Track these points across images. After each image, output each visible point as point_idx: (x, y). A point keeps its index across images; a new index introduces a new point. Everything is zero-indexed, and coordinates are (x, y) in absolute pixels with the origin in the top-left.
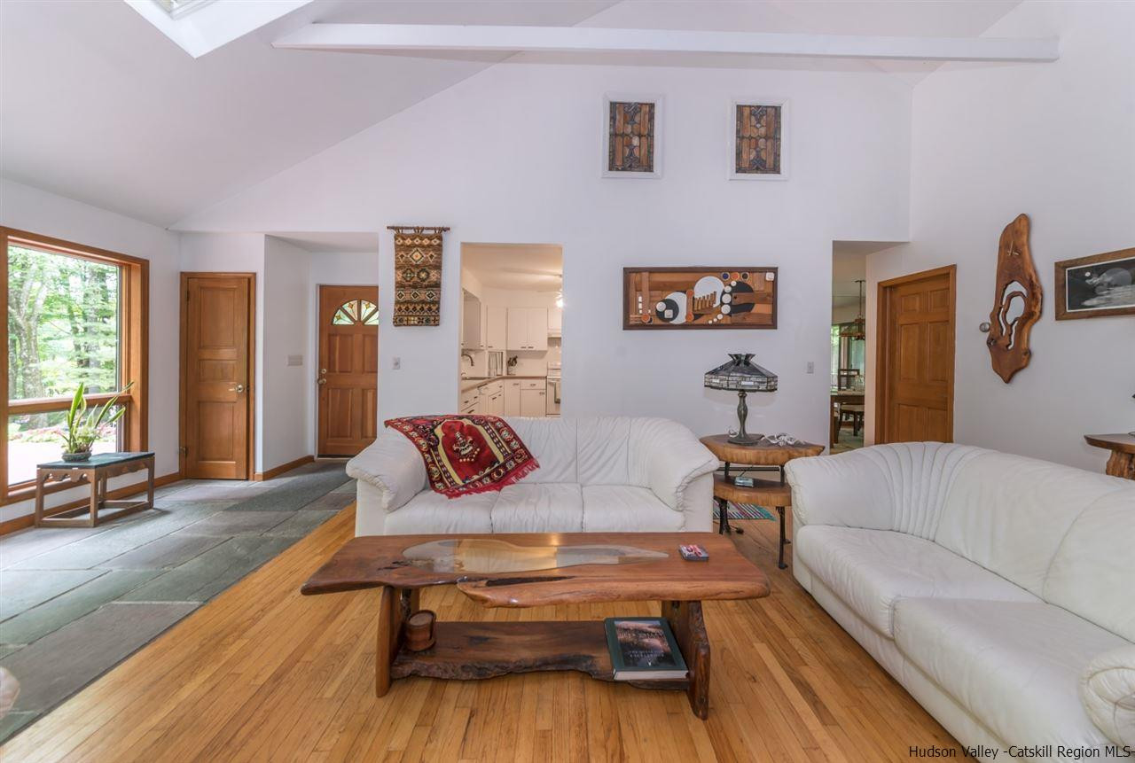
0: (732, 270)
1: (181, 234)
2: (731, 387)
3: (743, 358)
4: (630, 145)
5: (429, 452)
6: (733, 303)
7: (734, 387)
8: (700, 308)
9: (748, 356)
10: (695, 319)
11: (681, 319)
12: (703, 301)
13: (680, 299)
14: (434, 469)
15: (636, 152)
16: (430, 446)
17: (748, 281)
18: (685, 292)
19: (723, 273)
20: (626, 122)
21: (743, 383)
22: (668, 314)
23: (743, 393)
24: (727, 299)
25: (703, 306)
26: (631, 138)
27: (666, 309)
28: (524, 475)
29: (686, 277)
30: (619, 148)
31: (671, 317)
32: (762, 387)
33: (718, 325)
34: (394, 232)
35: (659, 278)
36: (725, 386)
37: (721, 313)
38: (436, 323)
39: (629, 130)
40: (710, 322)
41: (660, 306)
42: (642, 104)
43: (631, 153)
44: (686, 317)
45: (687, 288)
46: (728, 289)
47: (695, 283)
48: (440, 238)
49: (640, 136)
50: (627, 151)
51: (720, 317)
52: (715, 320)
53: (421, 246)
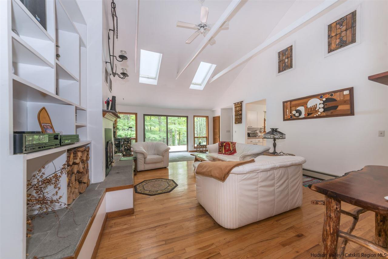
0: (324, 94)
1: (213, 111)
2: (271, 138)
3: (275, 129)
4: (285, 62)
5: (221, 147)
6: (325, 107)
7: (272, 138)
8: (309, 111)
9: (276, 129)
10: (308, 115)
11: (303, 116)
12: (311, 108)
13: (302, 109)
14: (220, 150)
15: (287, 64)
16: (221, 146)
17: (334, 97)
18: (303, 106)
19: (320, 96)
20: (283, 56)
21: (275, 137)
22: (297, 114)
23: (275, 139)
24: (322, 106)
25: (311, 110)
26: (285, 60)
27: (296, 113)
28: (234, 154)
29: (303, 101)
30: (281, 65)
31: (298, 115)
32: (281, 138)
33: (319, 117)
34: (234, 104)
35: (294, 103)
36: (270, 137)
37: (319, 112)
38: (241, 123)
39: (284, 58)
40: (315, 116)
41: (294, 112)
42: (288, 48)
43: (285, 64)
44: (305, 115)
45: (304, 104)
46: (322, 102)
47: (308, 102)
48: (241, 104)
49: (288, 58)
50: (284, 64)
51: (319, 113)
52: (317, 115)
53: (238, 106)
